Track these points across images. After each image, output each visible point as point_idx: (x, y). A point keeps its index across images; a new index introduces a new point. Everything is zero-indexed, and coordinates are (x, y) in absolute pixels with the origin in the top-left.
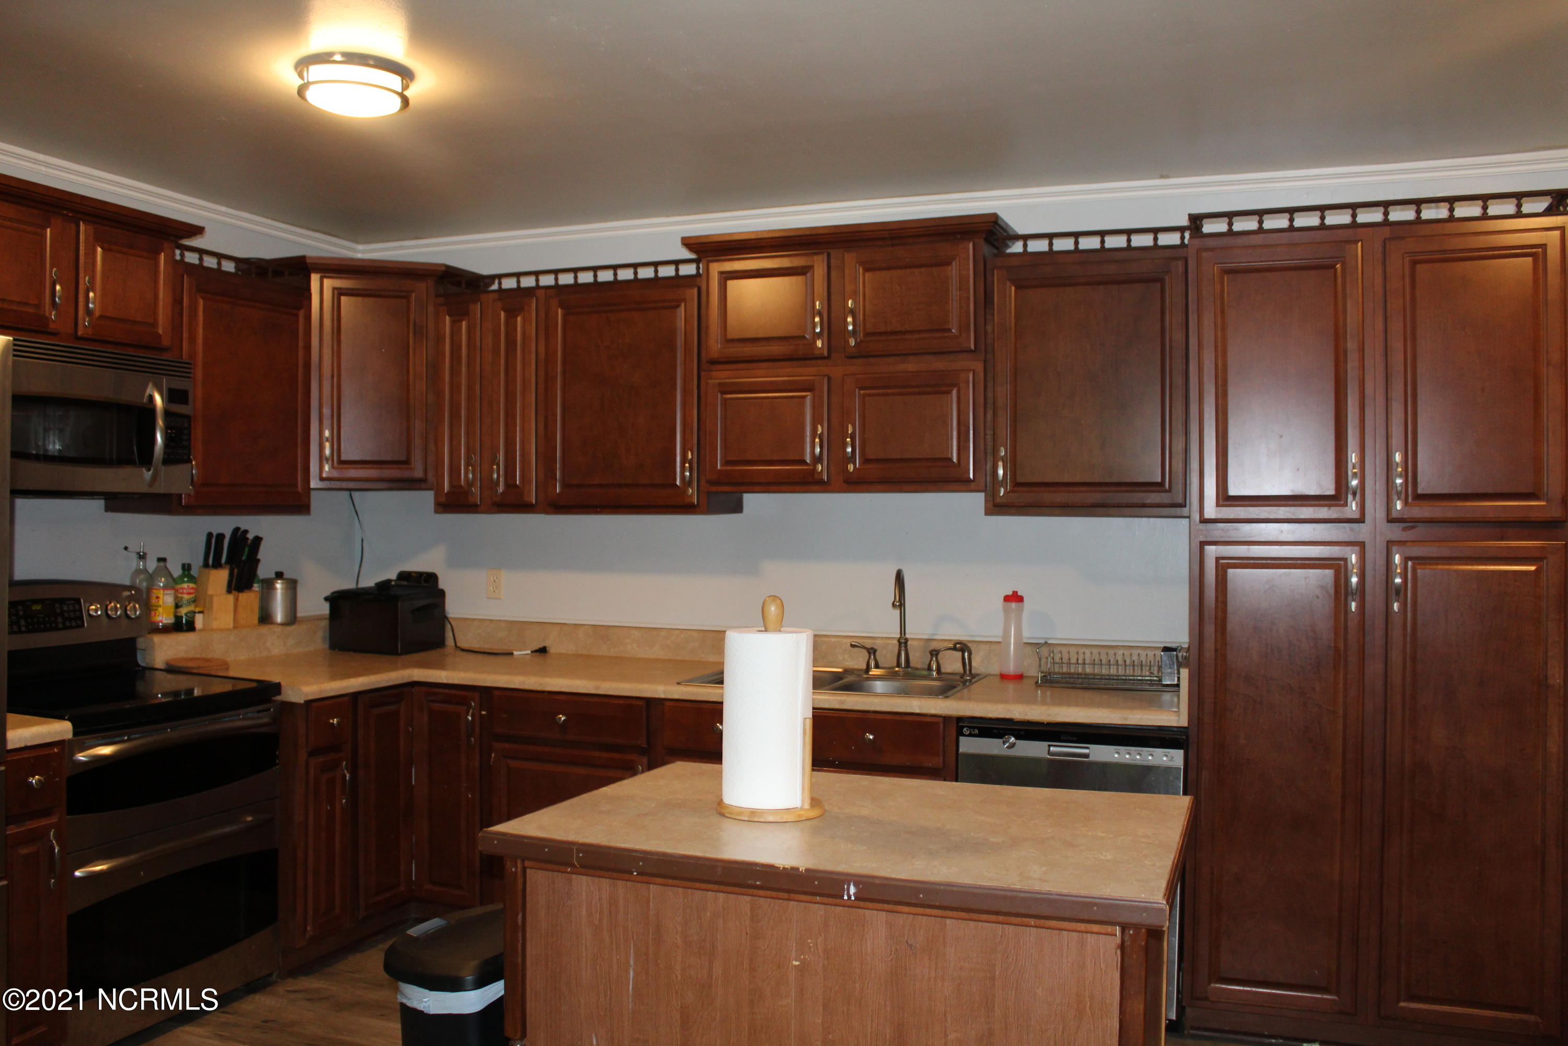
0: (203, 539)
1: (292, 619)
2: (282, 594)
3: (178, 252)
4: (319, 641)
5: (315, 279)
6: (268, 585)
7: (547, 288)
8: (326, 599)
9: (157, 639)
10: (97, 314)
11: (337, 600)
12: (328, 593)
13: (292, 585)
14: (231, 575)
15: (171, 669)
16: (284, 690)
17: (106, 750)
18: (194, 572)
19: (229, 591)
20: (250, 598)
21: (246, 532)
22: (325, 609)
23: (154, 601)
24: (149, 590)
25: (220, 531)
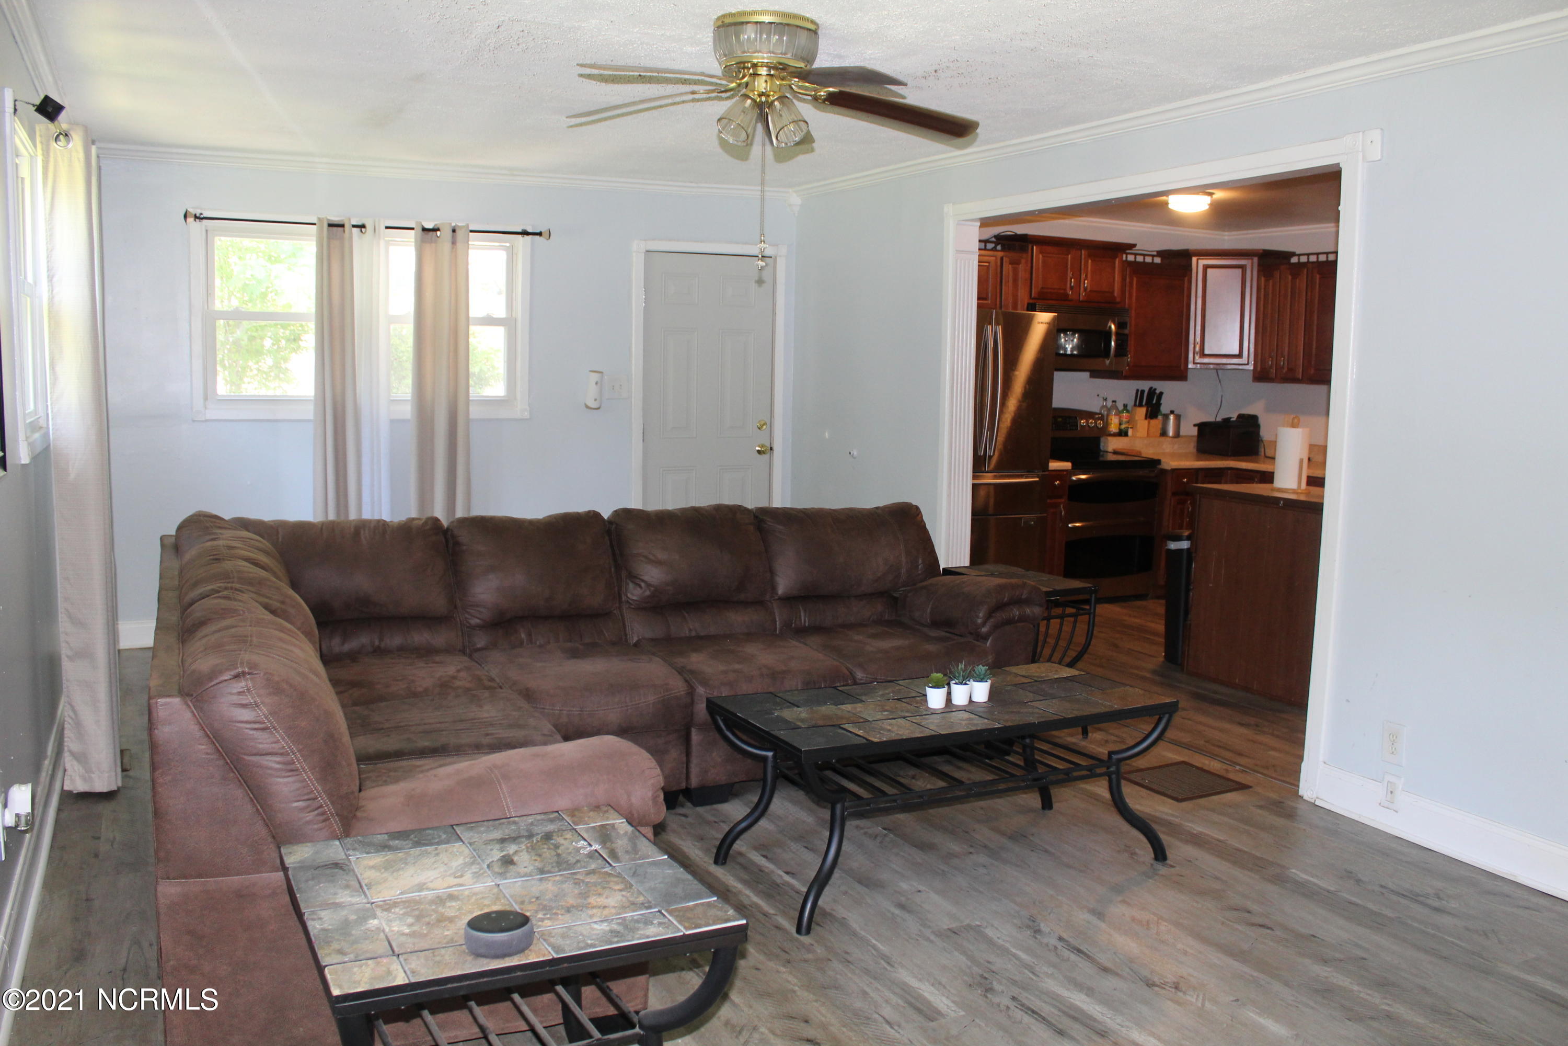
0: (1134, 392)
1: (1177, 435)
2: (1173, 422)
3: (1124, 256)
4: (1192, 447)
5: (1194, 259)
6: (1166, 417)
7: (1313, 263)
8: (1195, 425)
9: (1110, 438)
10: (1089, 290)
11: (1203, 427)
12: (1198, 422)
13: (1178, 418)
14: (1147, 411)
15: (1115, 452)
16: (1162, 463)
17: (1083, 477)
18: (1129, 408)
19: (1146, 418)
20: (1157, 423)
21: (1155, 389)
22: (1194, 431)
23: (1110, 421)
24: (1108, 415)
25: (1143, 388)
